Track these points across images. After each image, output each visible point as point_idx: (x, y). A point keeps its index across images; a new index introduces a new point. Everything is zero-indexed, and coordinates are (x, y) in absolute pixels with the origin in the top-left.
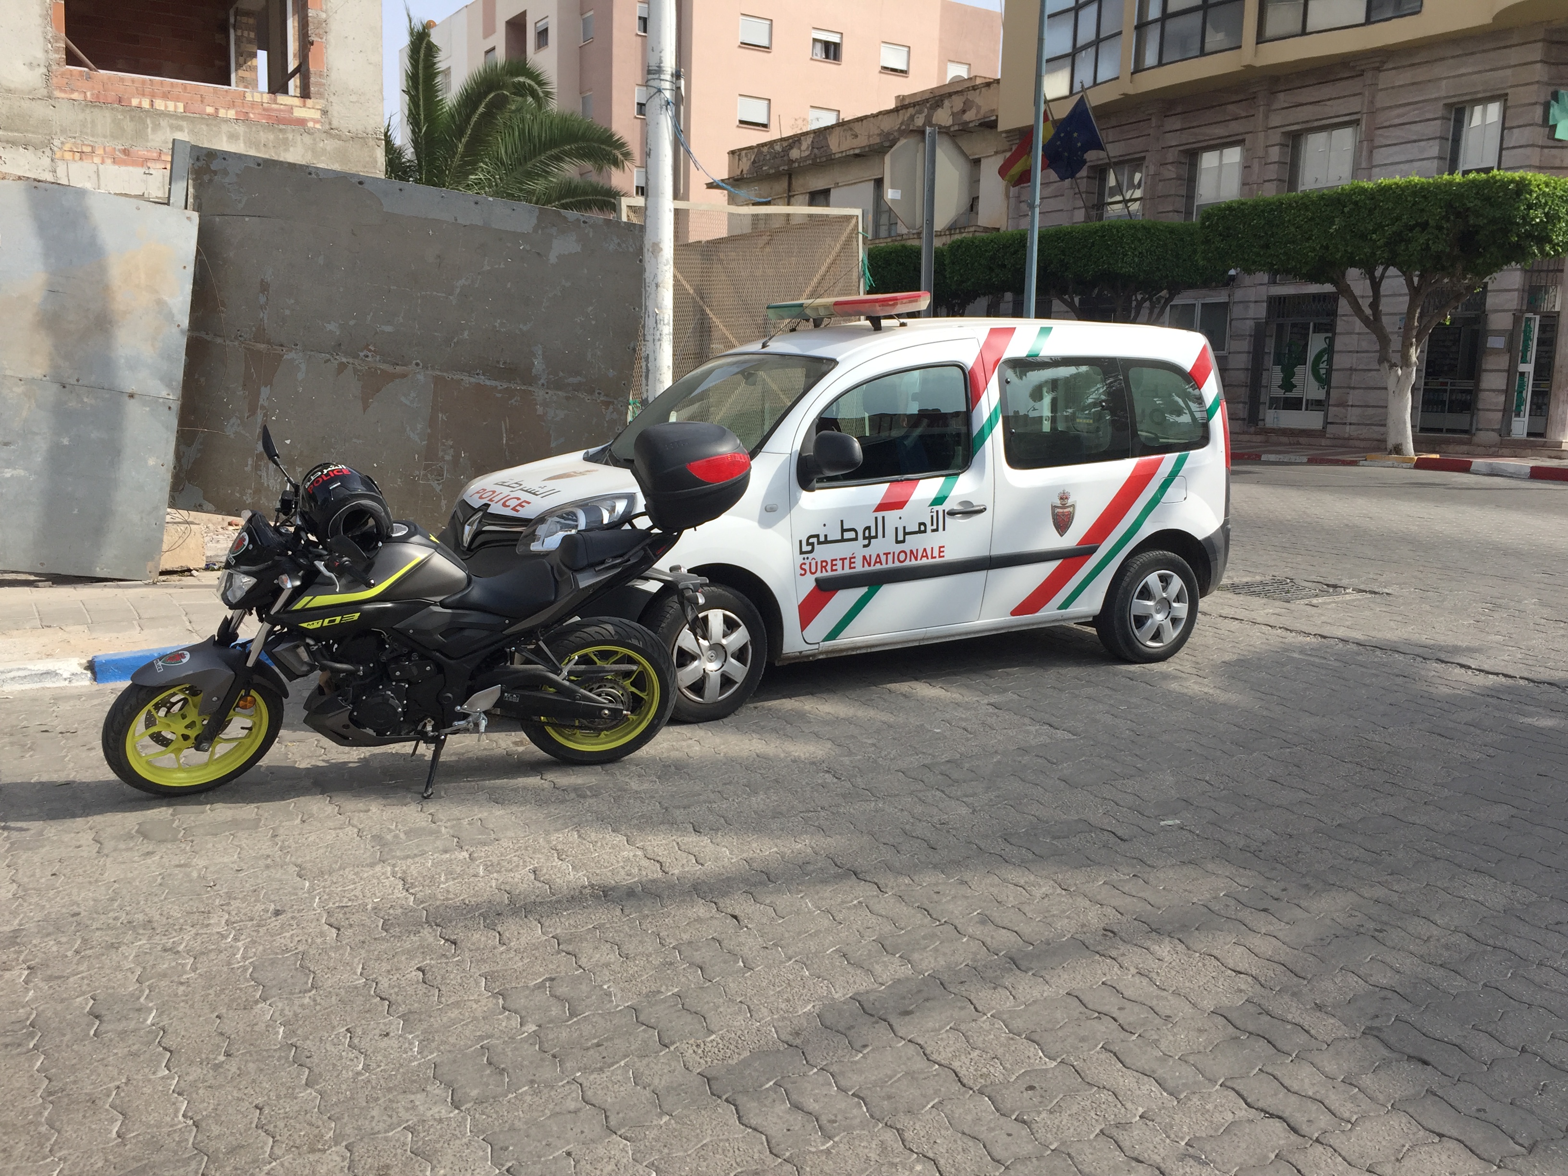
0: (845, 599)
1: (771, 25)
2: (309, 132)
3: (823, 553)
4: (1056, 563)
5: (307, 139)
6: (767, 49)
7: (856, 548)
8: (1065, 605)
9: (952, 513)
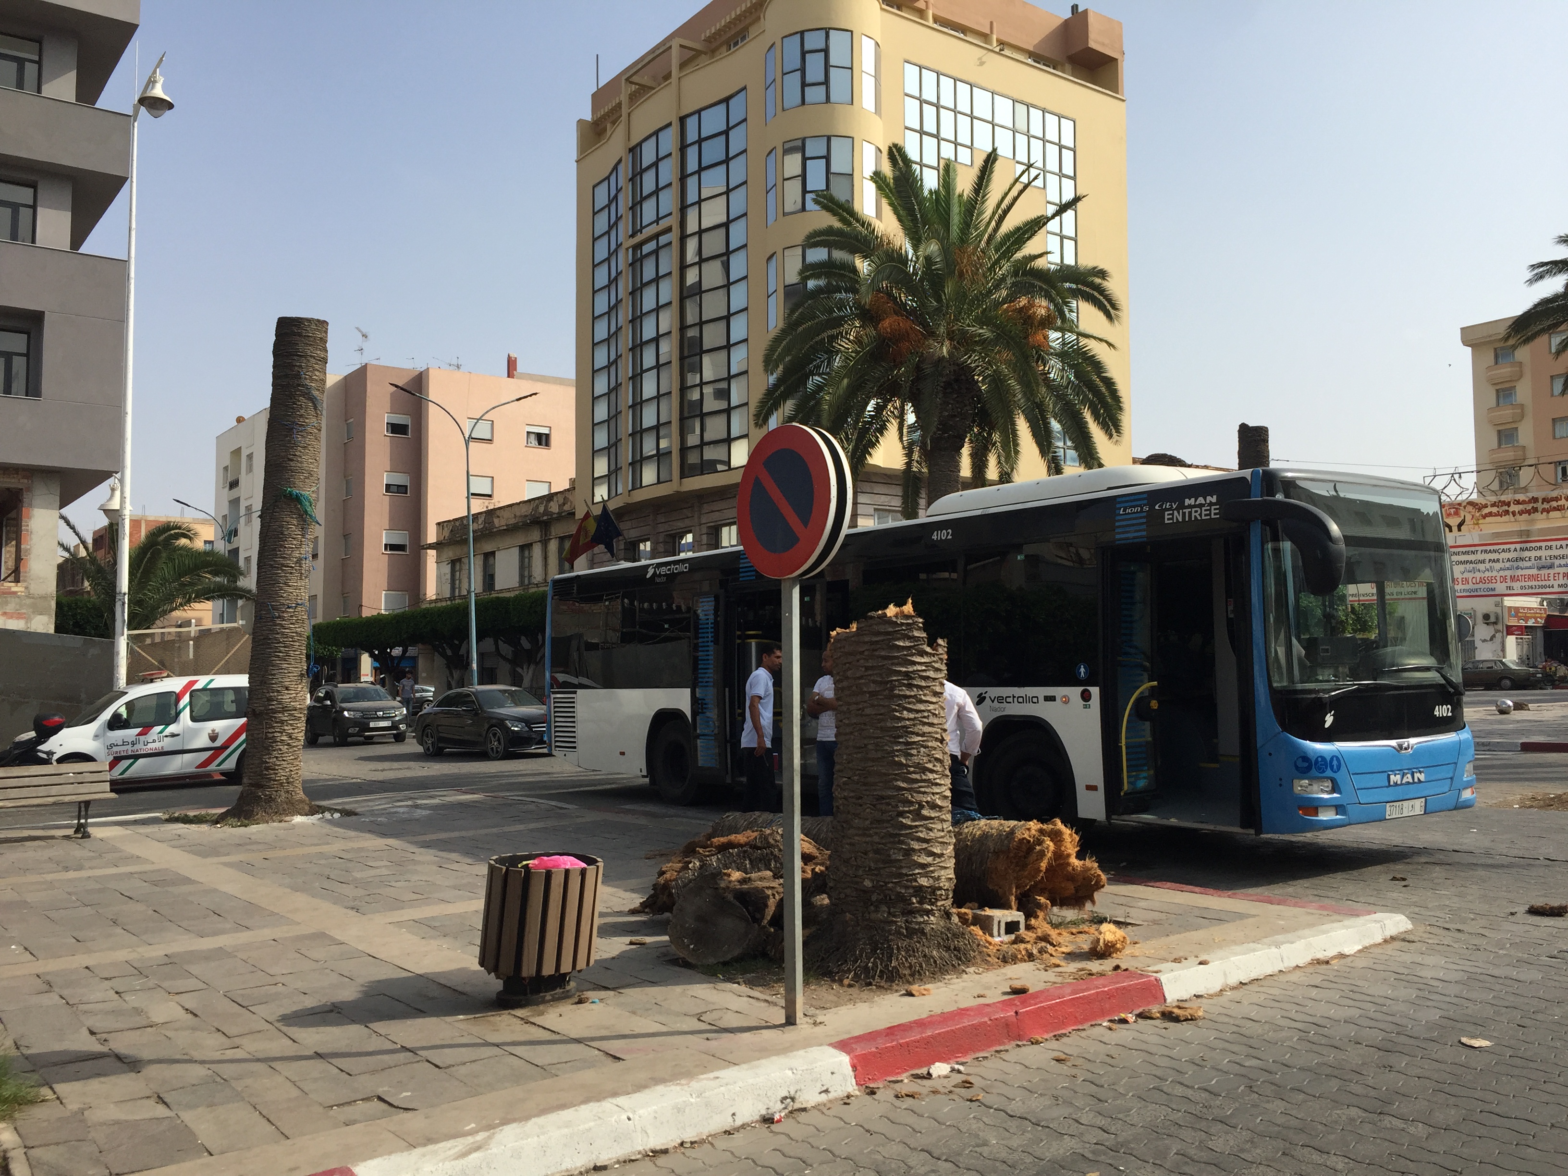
0: (125, 763)
1: (492, 425)
2: (19, 597)
3: (115, 749)
4: (212, 752)
5: (17, 600)
6: (490, 441)
7: (129, 747)
8: (219, 765)
9: (166, 736)
